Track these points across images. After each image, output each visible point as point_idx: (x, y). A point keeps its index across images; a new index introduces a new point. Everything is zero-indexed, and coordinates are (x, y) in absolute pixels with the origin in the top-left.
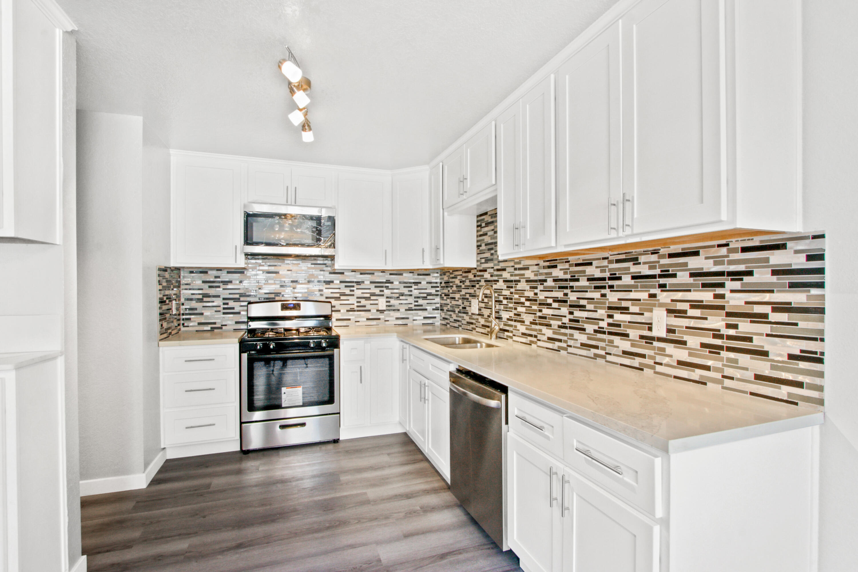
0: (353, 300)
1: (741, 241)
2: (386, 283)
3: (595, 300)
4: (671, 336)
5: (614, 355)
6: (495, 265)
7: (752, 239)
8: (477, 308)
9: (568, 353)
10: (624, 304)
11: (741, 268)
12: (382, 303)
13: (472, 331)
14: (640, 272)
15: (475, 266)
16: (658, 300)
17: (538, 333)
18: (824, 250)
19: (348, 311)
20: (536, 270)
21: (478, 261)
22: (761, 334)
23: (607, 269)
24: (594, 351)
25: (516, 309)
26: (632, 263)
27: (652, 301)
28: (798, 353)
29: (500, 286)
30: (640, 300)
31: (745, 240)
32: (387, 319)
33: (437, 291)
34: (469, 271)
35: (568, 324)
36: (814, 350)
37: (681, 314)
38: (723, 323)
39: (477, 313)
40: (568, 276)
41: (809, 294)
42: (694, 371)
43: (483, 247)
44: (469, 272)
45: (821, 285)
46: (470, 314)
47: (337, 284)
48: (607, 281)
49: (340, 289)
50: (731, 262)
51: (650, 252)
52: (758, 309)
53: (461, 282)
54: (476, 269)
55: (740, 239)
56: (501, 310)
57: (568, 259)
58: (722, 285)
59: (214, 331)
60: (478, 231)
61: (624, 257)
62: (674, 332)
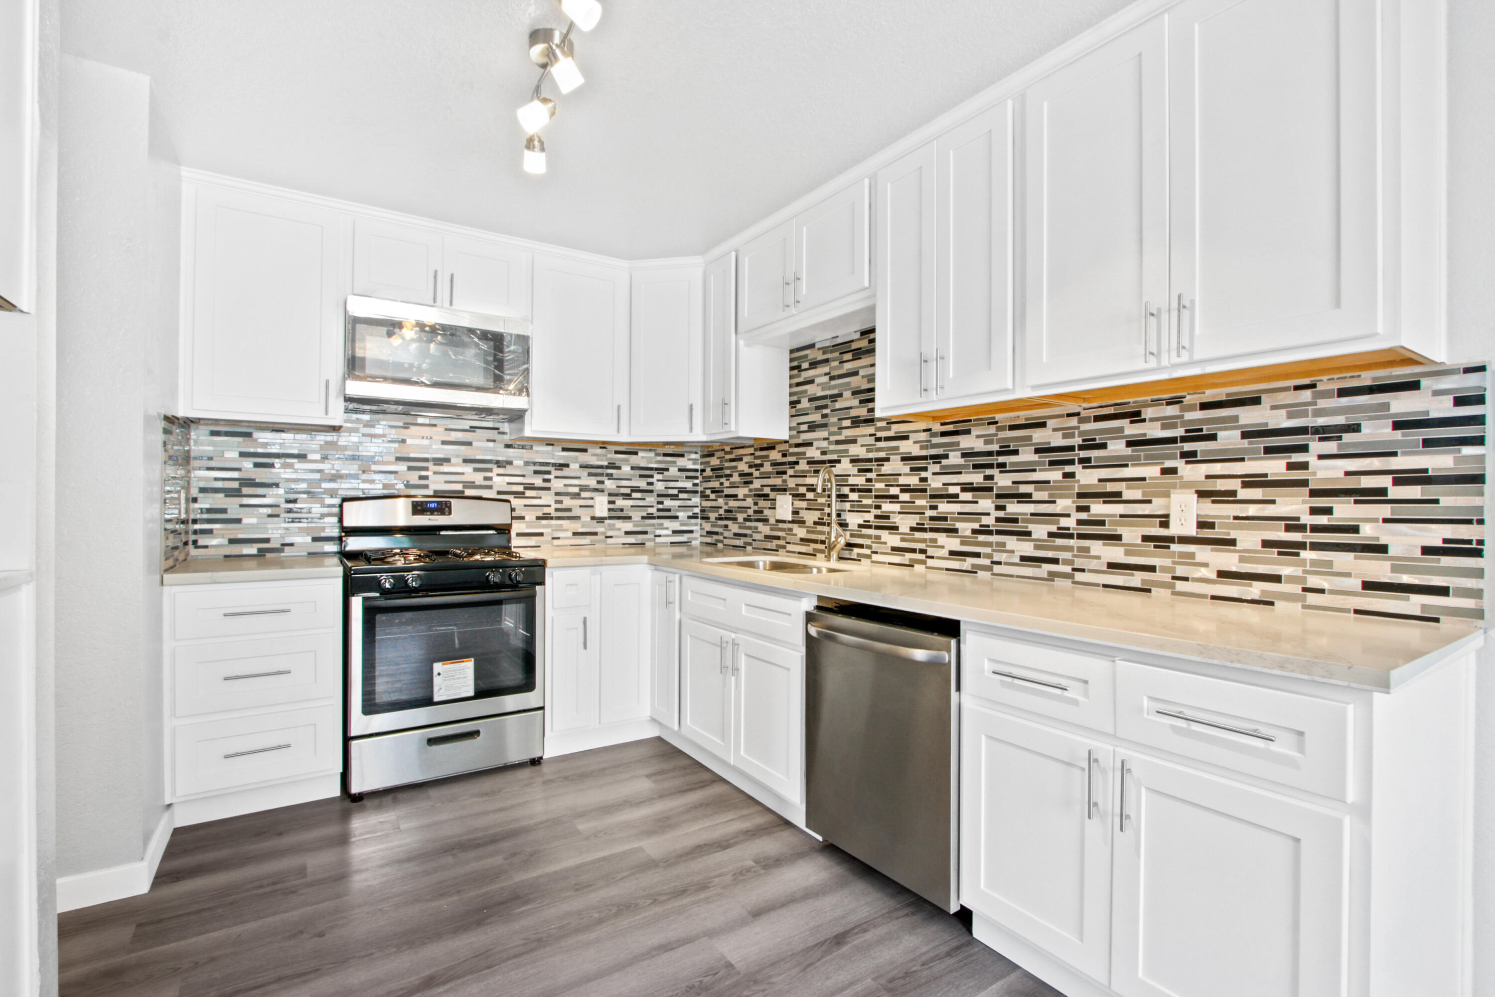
0: (547, 498)
1: (1338, 379)
2: (607, 467)
3: (1052, 484)
4: (1207, 533)
5: (1091, 571)
6: (831, 434)
7: (1359, 376)
8: (790, 509)
9: (993, 574)
10: (1110, 487)
11: (1340, 420)
12: (601, 505)
13: (778, 551)
14: (1145, 435)
15: (787, 438)
16: (1182, 477)
17: (927, 546)
18: (1485, 390)
19: (538, 518)
20: (925, 439)
21: (791, 429)
22: (1375, 520)
23: (1076, 432)
24: (1047, 567)
25: (878, 507)
26: (1128, 420)
27: (1169, 479)
28: (1439, 543)
29: (845, 469)
30: (1144, 479)
31: (1345, 378)
32: (609, 534)
33: (695, 485)
34: (771, 446)
35: (993, 526)
36: (1466, 537)
37: (1228, 496)
38: (1306, 507)
39: (790, 519)
40: (995, 447)
41: (1458, 455)
42: (1251, 586)
43: (805, 404)
44: (773, 448)
45: (1480, 441)
46: (772, 521)
47: (518, 467)
48: (1077, 452)
49: (523, 476)
50: (1319, 413)
51: (1164, 402)
52: (1368, 483)
53: (750, 467)
54: (786, 442)
55: (1336, 376)
56: (845, 511)
57: (994, 418)
58: (1304, 449)
59: (265, 556)
60: (791, 377)
61: (1113, 412)
62: (1211, 526)
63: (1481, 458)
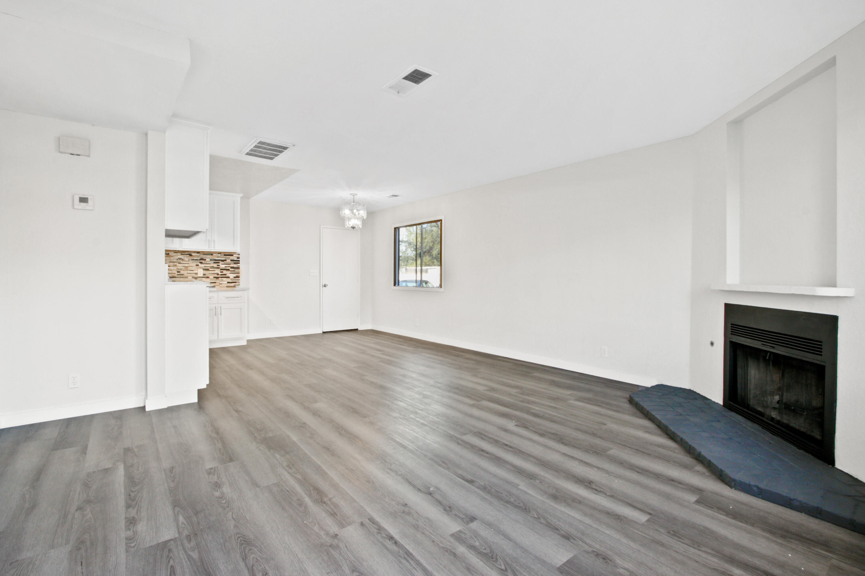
7: (226, 253)
11: (224, 259)
16: (200, 266)
18: (240, 257)
22: (228, 273)
26: (189, 255)
27: (197, 267)
28: (235, 276)
36: (238, 276)
37: (208, 270)
38: (219, 272)
42: (212, 284)
45: (239, 263)
50: (221, 258)
51: (198, 254)
52: (228, 268)
55: (223, 253)
58: (219, 263)
62: (205, 275)
63: (239, 265)
